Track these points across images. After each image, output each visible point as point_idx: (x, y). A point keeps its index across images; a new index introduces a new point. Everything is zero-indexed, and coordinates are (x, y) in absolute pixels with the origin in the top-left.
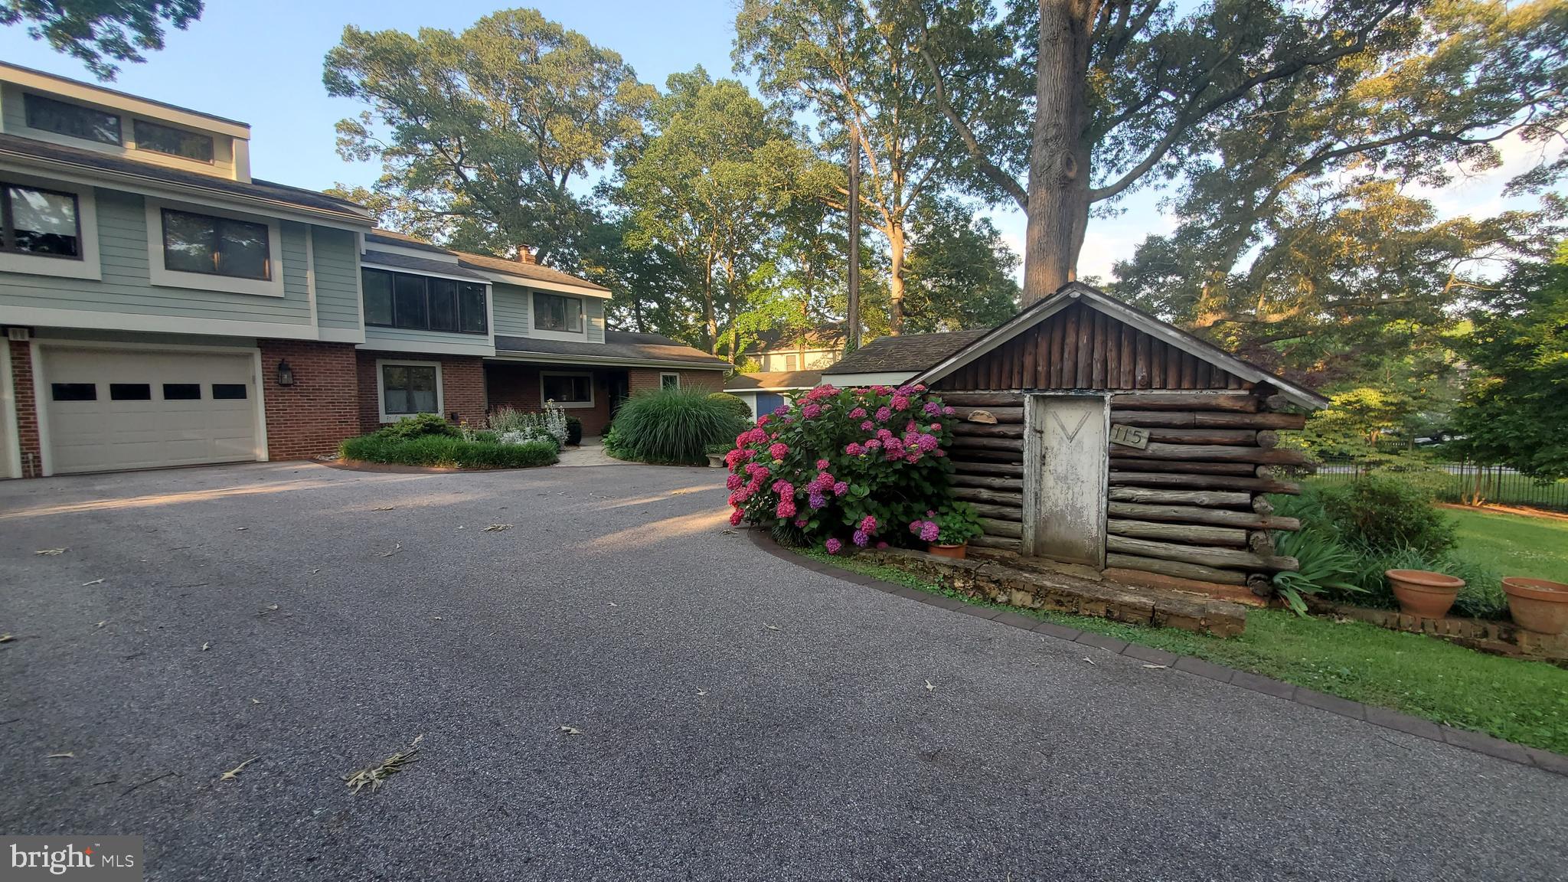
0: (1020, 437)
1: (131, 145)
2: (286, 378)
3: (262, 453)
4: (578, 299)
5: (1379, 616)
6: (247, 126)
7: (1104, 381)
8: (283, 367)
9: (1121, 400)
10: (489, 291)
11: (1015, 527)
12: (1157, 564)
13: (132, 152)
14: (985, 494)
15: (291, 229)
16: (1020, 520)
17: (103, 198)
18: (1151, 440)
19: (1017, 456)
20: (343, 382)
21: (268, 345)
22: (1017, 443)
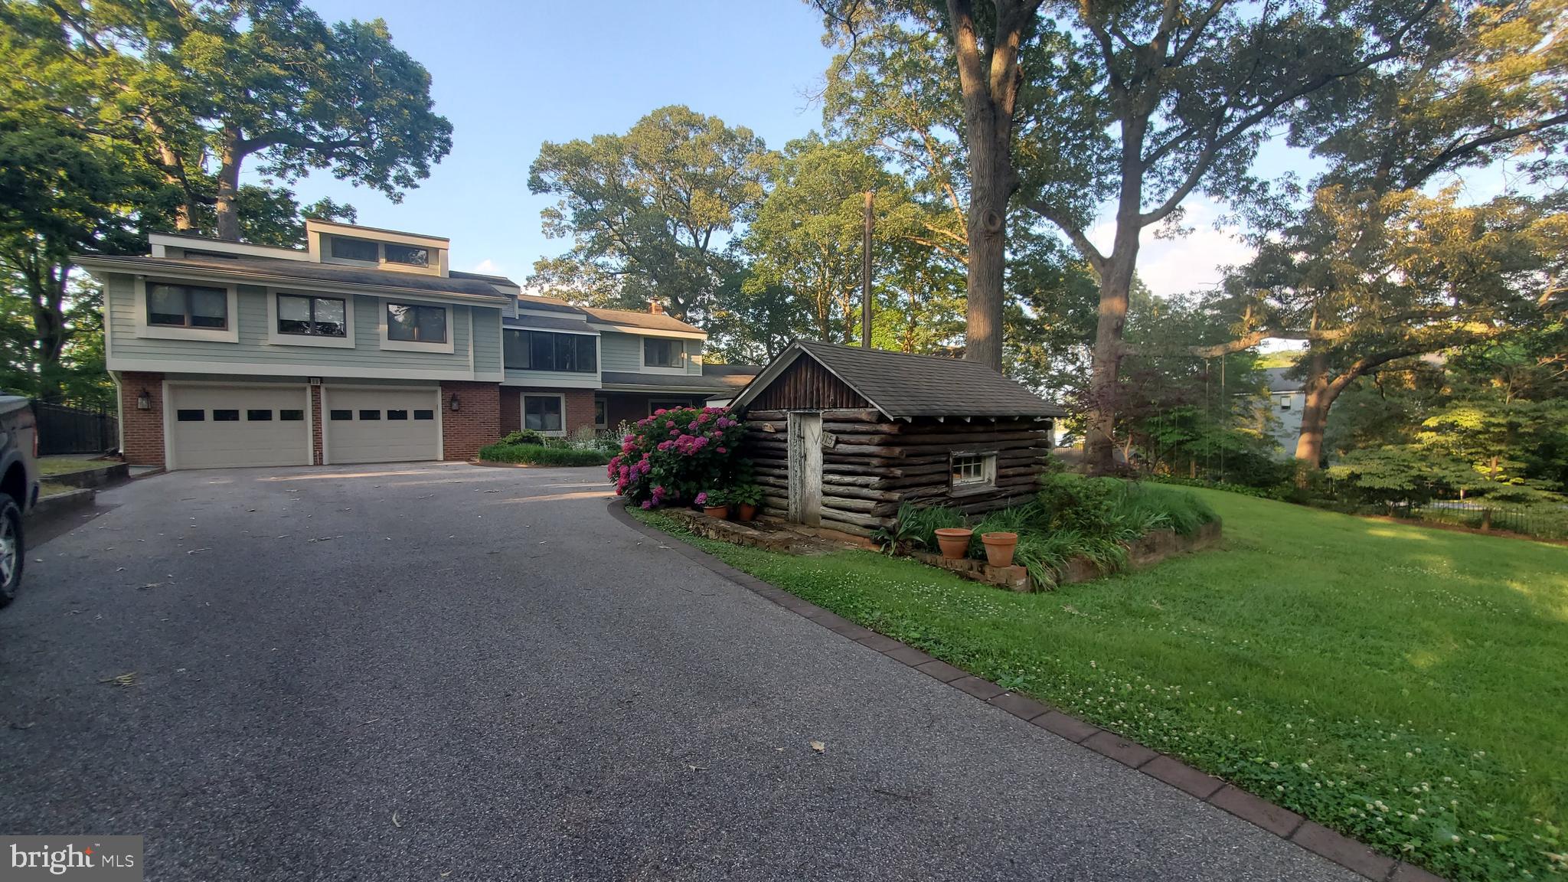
0: (786, 441)
1: (383, 260)
2: (455, 406)
3: (441, 457)
4: (681, 341)
5: (929, 558)
6: (447, 240)
7: (818, 403)
8: (454, 399)
9: (827, 416)
10: (598, 340)
11: (784, 502)
12: (840, 525)
13: (384, 265)
14: (771, 480)
15: (460, 310)
16: (787, 498)
17: (358, 300)
18: (837, 442)
19: (782, 454)
20: (490, 408)
21: (445, 385)
22: (782, 445)
